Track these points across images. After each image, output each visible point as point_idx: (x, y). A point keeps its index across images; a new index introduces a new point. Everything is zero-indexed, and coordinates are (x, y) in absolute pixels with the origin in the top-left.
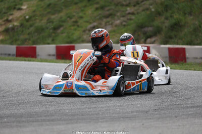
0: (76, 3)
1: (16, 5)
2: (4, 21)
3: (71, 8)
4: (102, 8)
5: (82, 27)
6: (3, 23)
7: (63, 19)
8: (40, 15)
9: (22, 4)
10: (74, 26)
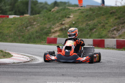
0: (103, 15)
1: (66, 15)
2: (60, 24)
3: (100, 18)
4: (119, 18)
5: (107, 29)
6: (59, 25)
7: (95, 24)
8: (82, 21)
9: (70, 15)
10: (102, 28)
